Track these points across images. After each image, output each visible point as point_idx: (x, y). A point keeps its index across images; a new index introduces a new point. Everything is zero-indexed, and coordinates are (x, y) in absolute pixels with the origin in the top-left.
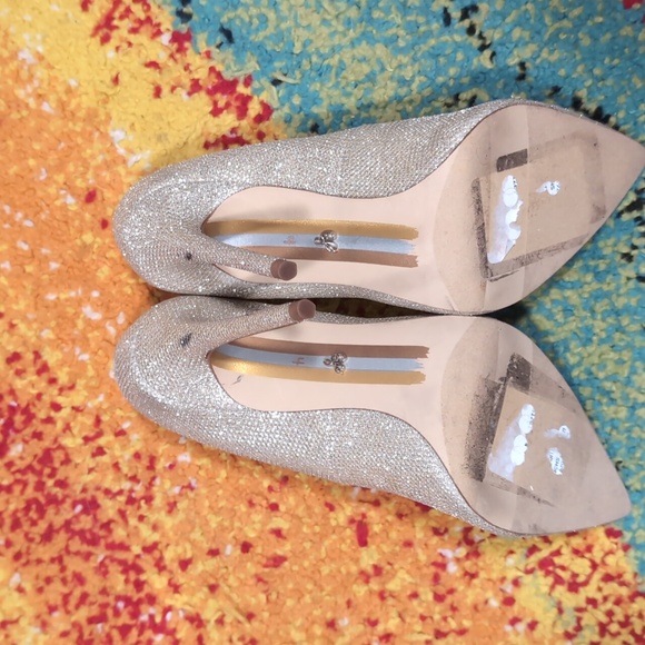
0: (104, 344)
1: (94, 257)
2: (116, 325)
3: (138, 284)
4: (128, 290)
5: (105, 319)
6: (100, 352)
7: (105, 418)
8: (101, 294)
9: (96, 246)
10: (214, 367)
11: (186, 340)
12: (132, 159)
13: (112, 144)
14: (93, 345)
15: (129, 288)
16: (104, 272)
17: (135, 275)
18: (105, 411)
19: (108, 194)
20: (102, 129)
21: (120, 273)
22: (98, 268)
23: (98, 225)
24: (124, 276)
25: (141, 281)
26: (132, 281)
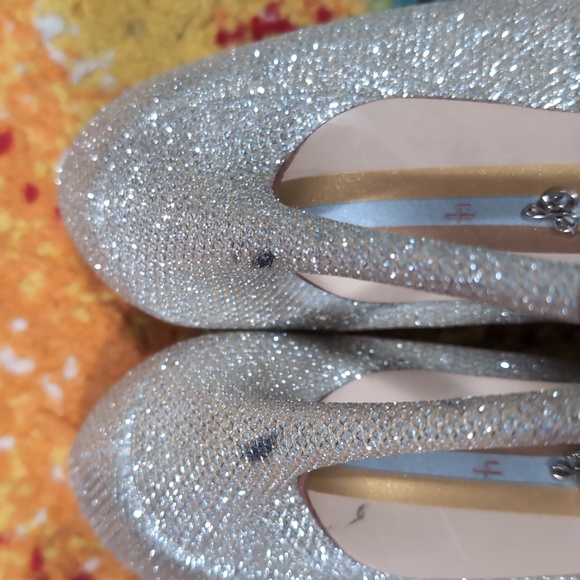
0: (40, 418)
1: (15, 256)
2: (62, 382)
3: (102, 303)
4: (82, 315)
5: (41, 370)
6: (35, 434)
7: (51, 554)
8: (32, 325)
9: (16, 236)
10: (312, 494)
11: (260, 450)
12: (78, 70)
13: (40, 44)
14: (20, 420)
15: (84, 311)
16: (33, 284)
17: (95, 283)
18: (50, 542)
19: (34, 137)
20: (19, 15)
21: (66, 284)
22: (22, 277)
23: (18, 197)
24: (74, 289)
25: (106, 296)
26: (88, 298)
